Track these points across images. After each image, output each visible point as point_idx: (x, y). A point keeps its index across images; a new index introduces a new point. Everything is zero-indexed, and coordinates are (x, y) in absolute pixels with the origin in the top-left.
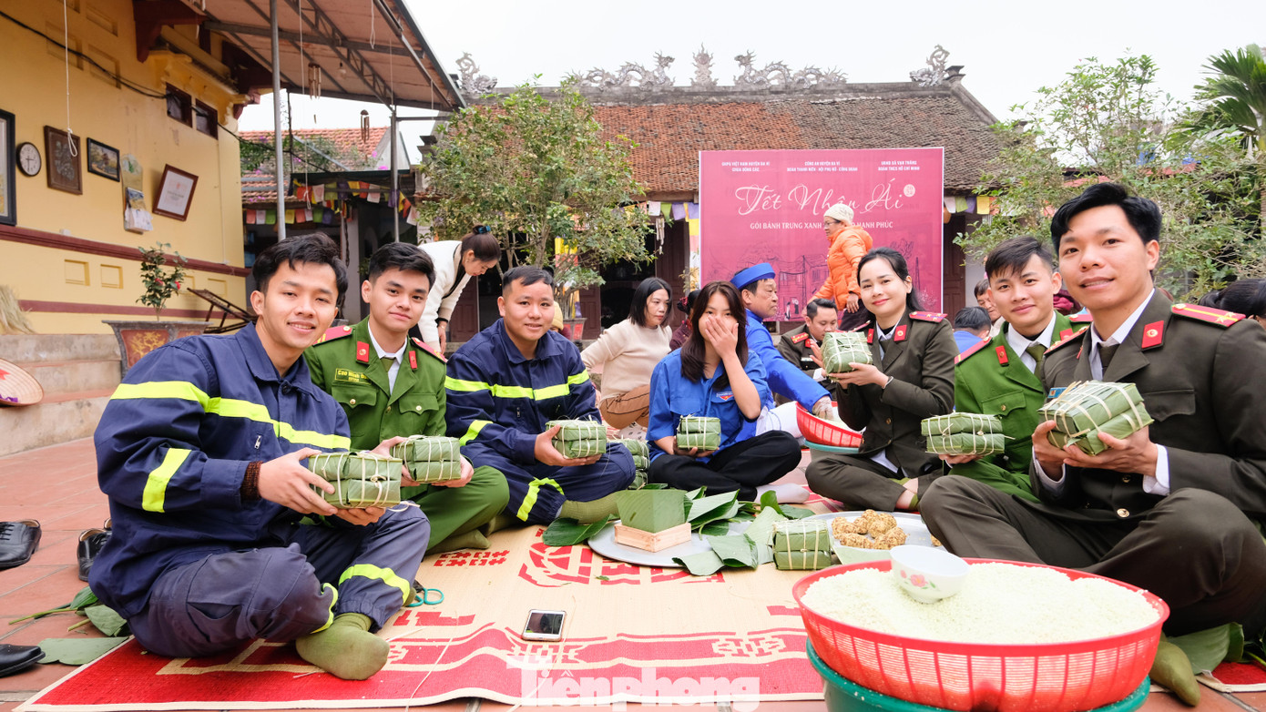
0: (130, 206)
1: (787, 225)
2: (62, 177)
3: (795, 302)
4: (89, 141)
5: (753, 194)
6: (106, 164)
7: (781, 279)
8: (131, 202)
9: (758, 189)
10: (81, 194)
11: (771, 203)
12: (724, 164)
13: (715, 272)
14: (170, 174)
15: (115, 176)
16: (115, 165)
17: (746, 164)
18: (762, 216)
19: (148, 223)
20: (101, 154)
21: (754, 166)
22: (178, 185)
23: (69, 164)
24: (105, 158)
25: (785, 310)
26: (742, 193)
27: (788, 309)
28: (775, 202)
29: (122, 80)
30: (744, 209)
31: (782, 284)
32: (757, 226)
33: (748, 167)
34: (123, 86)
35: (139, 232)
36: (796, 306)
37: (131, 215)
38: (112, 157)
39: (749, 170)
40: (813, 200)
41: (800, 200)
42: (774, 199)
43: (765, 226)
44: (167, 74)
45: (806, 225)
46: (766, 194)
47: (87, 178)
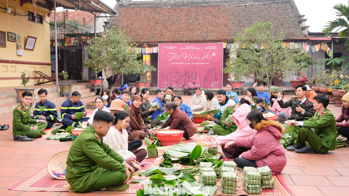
0: (18, 49)
1: (181, 63)
3: (183, 83)
4: (8, 32)
5: (172, 55)
6: (12, 38)
7: (179, 77)
8: (18, 48)
9: (174, 54)
10: (6, 47)
11: (177, 57)
12: (165, 47)
13: (162, 75)
14: (29, 38)
15: (14, 41)
16: (14, 38)
17: (170, 47)
18: (174, 61)
19: (23, 53)
20: (11, 35)
21: (173, 48)
22: (31, 41)
23: (3, 40)
24: (12, 36)
25: (180, 85)
26: (169, 55)
27: (181, 85)
28: (178, 57)
29: (16, 13)
30: (170, 59)
31: (179, 79)
32: (173, 63)
33: (171, 48)
34: (16, 15)
35: (20, 56)
36: (183, 85)
37: (18, 52)
38: (14, 36)
39: (171, 49)
40: (188, 57)
41: (185, 56)
42: (178, 56)
43: (175, 63)
44: (28, 8)
45: (186, 63)
46: (175, 55)
47: (7, 43)
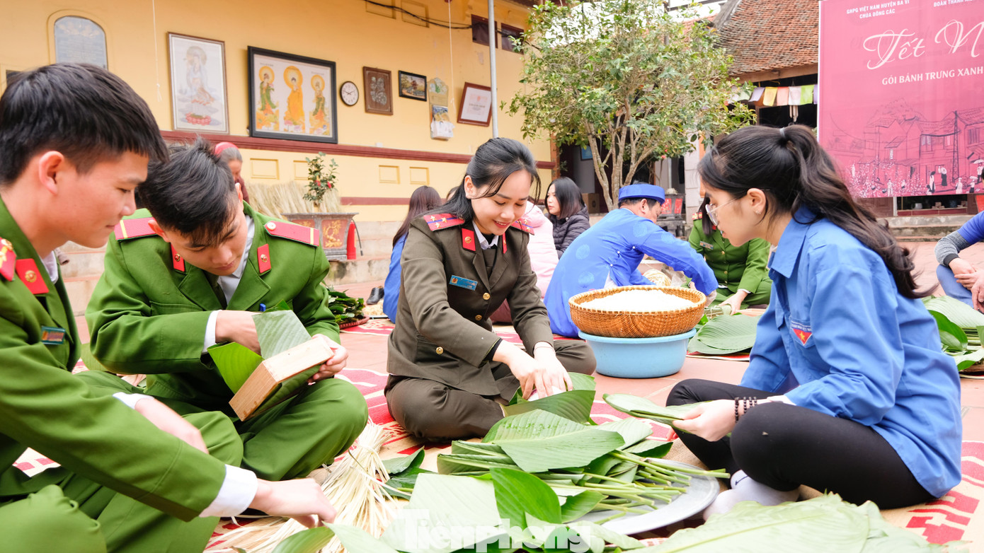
0: (435, 119)
1: (932, 76)
2: (376, 103)
3: (943, 170)
4: (401, 72)
5: (887, 42)
6: (415, 88)
7: (923, 143)
8: (436, 116)
9: (894, 35)
10: (390, 113)
11: (910, 50)
12: (849, 12)
13: (837, 140)
14: (469, 90)
15: (423, 97)
16: (423, 88)
17: (878, 7)
18: (897, 68)
19: (450, 132)
20: (410, 81)
21: (888, 8)
22: (479, 98)
23: (382, 93)
24: (414, 84)
25: (927, 181)
26: (872, 44)
27: (932, 180)
28: (916, 49)
29: (430, 21)
30: (874, 62)
31: (924, 149)
32: (892, 80)
33: (880, 10)
34: (431, 25)
35: (445, 140)
36: (944, 176)
37: (435, 127)
38: (420, 83)
39: (881, 13)
40: (972, 37)
41: (952, 41)
42: (915, 44)
43: (902, 79)
44: (470, 8)
45: (960, 71)
46: (903, 40)
47: (397, 101)
